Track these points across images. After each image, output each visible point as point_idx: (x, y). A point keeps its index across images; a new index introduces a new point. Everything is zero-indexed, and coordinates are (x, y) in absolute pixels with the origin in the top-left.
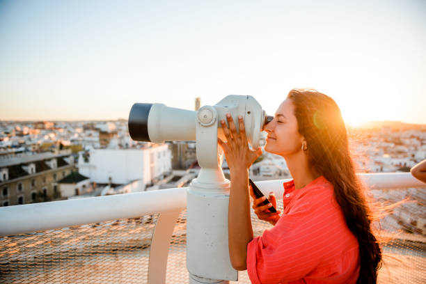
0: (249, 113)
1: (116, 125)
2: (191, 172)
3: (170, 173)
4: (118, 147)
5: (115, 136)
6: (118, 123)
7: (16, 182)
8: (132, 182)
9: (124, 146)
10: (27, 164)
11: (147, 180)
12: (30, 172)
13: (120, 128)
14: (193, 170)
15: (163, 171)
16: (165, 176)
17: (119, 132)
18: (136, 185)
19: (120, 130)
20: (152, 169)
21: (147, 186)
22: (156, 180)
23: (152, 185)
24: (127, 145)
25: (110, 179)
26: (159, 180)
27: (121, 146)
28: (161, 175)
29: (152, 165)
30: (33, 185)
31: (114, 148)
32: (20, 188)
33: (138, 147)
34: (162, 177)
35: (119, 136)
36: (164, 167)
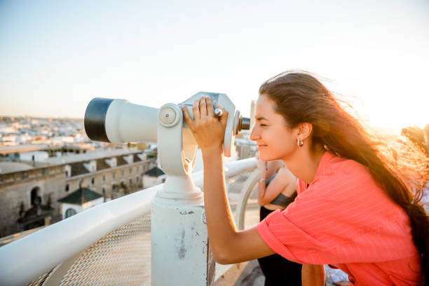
7: (101, 173)
10: (109, 158)
12: (112, 165)
30: (114, 177)
32: (104, 179)
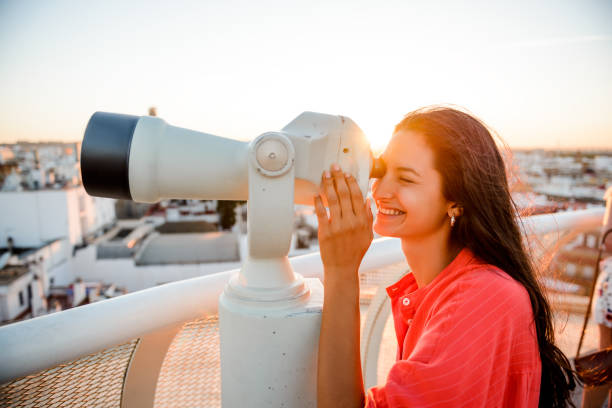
0: (345, 151)
1: (13, 151)
2: (148, 222)
3: (114, 226)
4: (20, 188)
5: (13, 169)
6: (18, 148)
8: (49, 243)
9: (31, 184)
11: (75, 238)
13: (21, 156)
14: (150, 218)
15: (101, 223)
16: (106, 230)
17: (20, 163)
18: (56, 247)
19: (22, 159)
20: (83, 220)
21: (77, 248)
22: (91, 238)
23: (84, 245)
24: (36, 183)
25: (10, 240)
26: (96, 236)
27: (25, 186)
28: (98, 230)
29: (83, 214)
31: (13, 190)
33: (57, 186)
34: (101, 233)
35: (20, 168)
36: (104, 216)
